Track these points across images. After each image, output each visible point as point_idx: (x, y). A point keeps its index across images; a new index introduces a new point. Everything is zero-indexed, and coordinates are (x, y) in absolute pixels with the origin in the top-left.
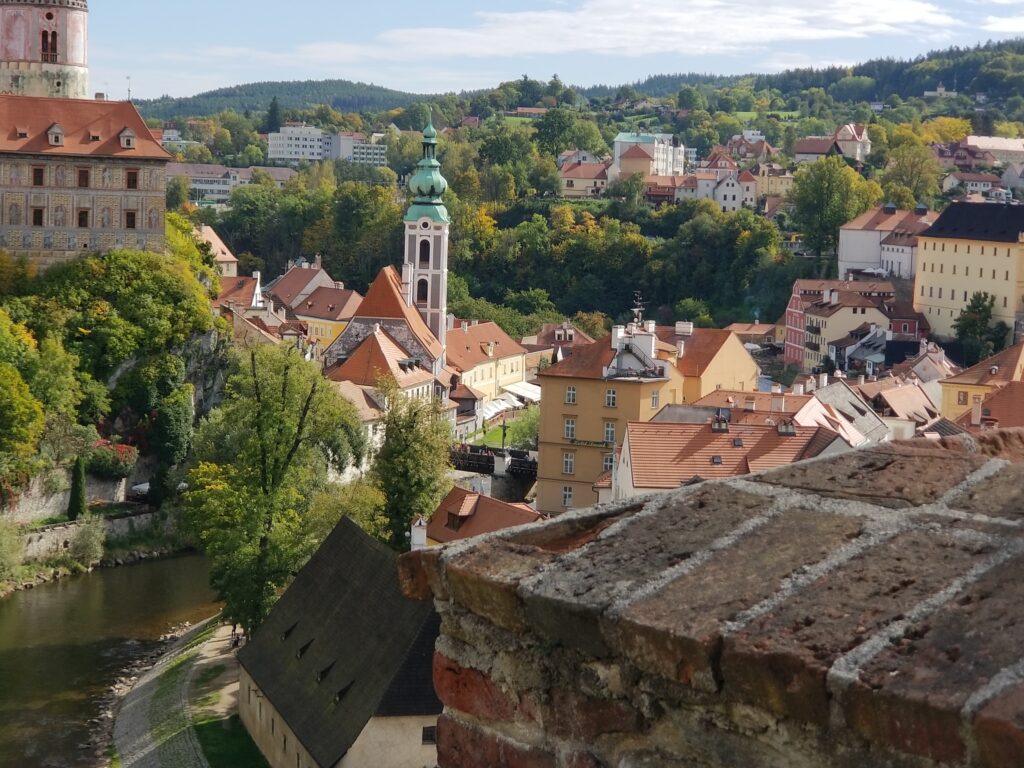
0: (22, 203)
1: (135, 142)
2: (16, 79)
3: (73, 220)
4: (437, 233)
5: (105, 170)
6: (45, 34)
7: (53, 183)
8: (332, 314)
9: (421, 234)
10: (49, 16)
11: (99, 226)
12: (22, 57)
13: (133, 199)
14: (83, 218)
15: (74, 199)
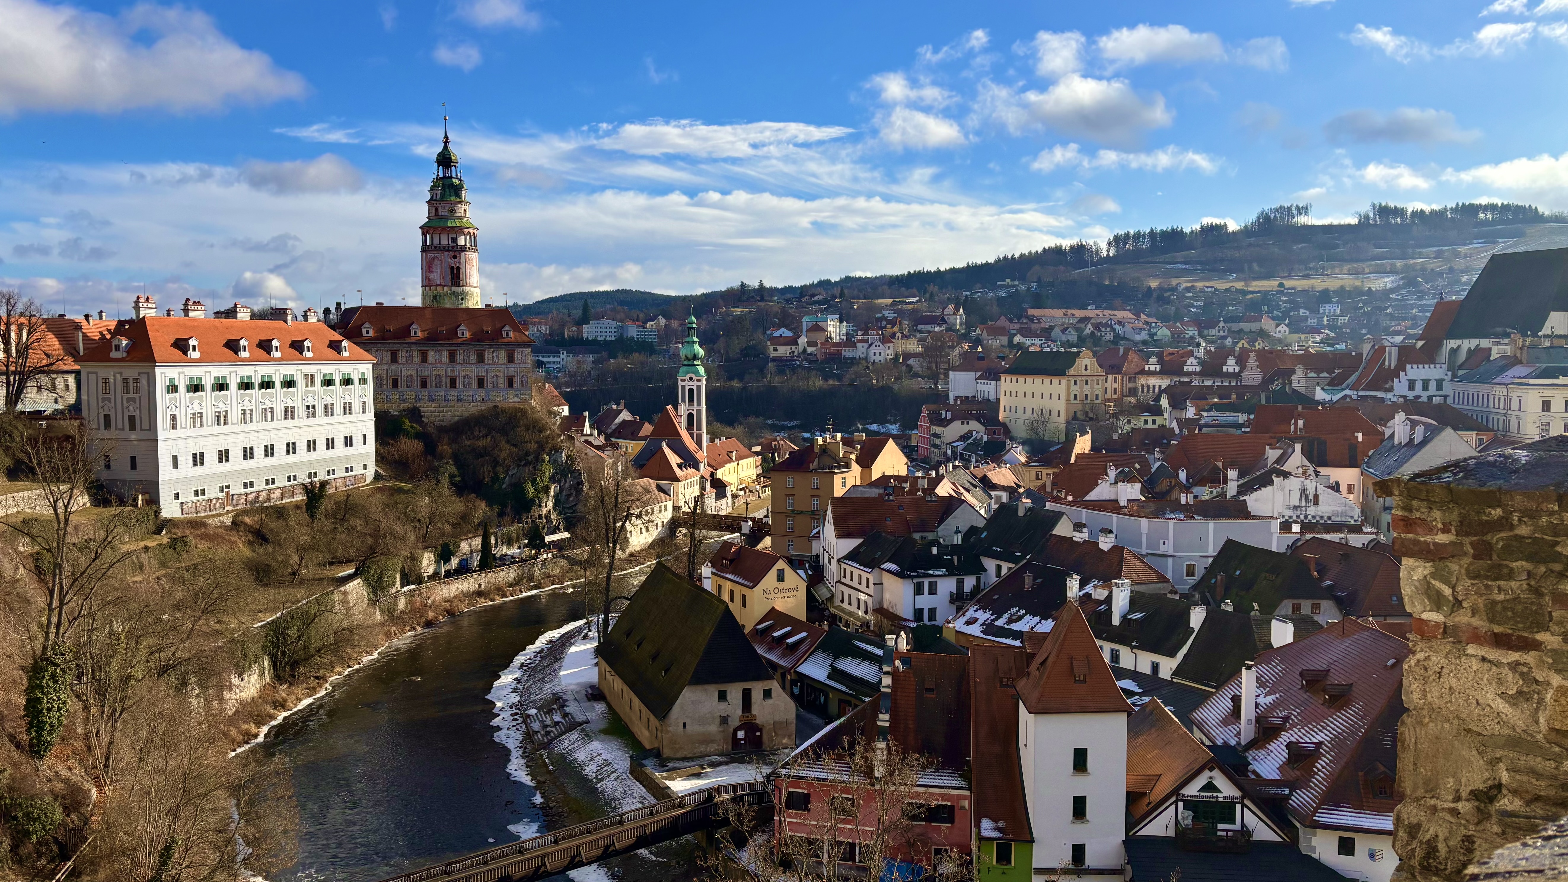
0: (442, 374)
1: (511, 334)
2: (435, 297)
3: (475, 384)
4: (699, 383)
5: (493, 352)
6: (452, 268)
7: (462, 361)
8: (634, 437)
9: (688, 385)
10: (455, 257)
11: (491, 387)
12: (438, 283)
13: (512, 369)
14: (481, 382)
15: (475, 371)
